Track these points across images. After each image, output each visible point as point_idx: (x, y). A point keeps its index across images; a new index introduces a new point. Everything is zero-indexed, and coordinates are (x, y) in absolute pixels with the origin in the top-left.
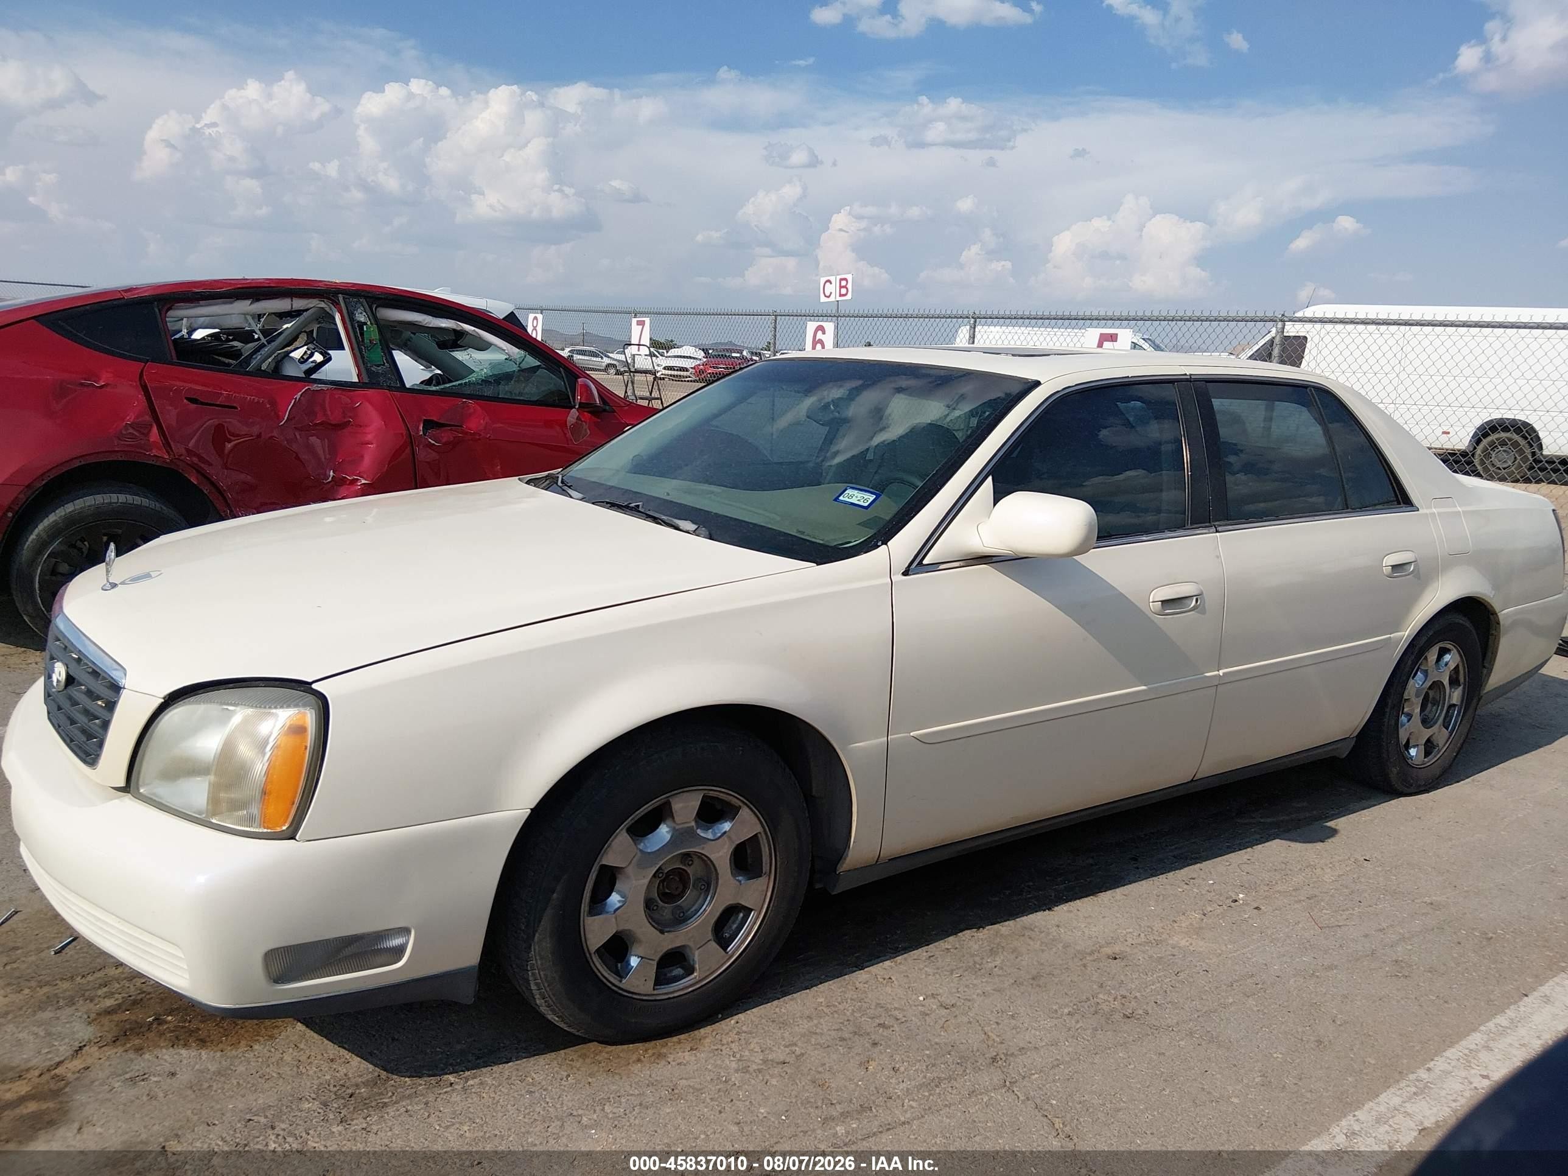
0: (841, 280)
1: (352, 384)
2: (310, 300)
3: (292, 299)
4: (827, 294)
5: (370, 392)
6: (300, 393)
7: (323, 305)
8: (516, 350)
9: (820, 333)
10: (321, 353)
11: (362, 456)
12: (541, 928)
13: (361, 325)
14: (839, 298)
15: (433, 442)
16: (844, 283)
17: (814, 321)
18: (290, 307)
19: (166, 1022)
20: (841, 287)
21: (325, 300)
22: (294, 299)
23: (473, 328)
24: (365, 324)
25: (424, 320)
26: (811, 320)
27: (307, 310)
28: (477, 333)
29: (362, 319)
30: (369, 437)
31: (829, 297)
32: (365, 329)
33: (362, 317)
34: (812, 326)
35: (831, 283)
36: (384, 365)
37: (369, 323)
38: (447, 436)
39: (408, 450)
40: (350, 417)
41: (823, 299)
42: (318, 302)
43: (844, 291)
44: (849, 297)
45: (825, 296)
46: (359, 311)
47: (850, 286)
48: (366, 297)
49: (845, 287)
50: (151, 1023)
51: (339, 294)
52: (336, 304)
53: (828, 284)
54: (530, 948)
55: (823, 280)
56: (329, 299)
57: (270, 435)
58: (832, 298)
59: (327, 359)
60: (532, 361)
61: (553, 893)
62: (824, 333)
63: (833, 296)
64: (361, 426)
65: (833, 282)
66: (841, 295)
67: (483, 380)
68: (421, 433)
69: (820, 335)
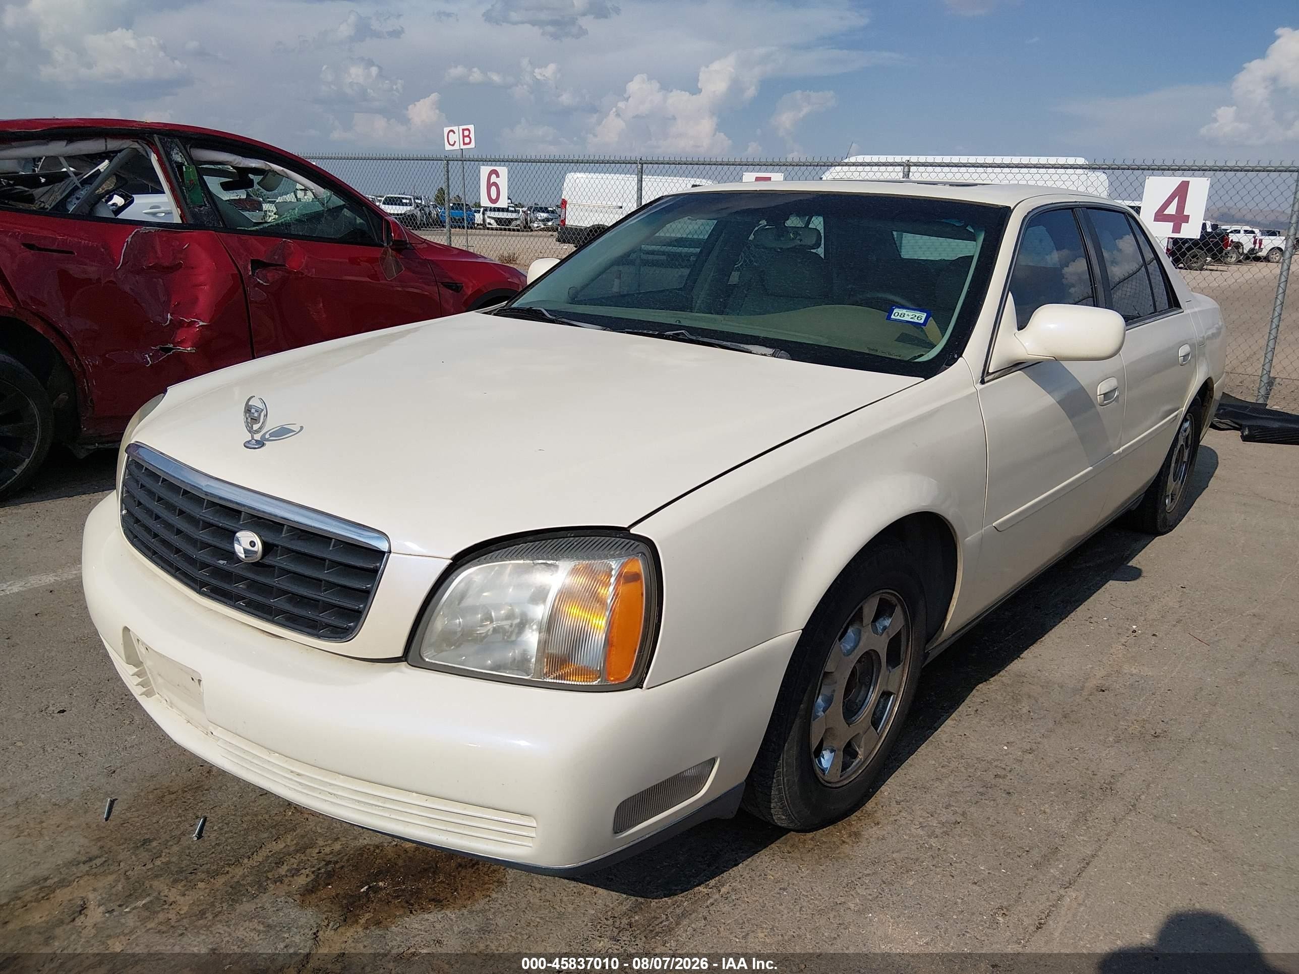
0: (463, 130)
1: (177, 225)
2: (124, 141)
3: (106, 139)
4: (452, 143)
5: (196, 233)
6: (131, 236)
7: (136, 146)
8: (322, 190)
9: (494, 176)
10: (121, 196)
11: (197, 298)
12: (790, 738)
13: (180, 166)
14: (463, 147)
15: (261, 282)
16: (466, 133)
17: (487, 165)
18: (104, 148)
19: (381, 889)
20: (464, 137)
21: (139, 141)
22: (108, 140)
23: (282, 168)
24: (182, 164)
25: (235, 160)
26: (484, 165)
27: (120, 151)
28: (285, 173)
29: (179, 160)
30: (202, 278)
31: (453, 145)
32: (184, 170)
33: (178, 157)
34: (485, 170)
35: (454, 133)
36: (205, 205)
37: (186, 163)
38: (273, 275)
39: (241, 290)
40: (181, 259)
41: (448, 147)
42: (132, 143)
43: (467, 140)
44: (472, 145)
45: (450, 144)
46: (175, 151)
47: (472, 136)
48: (179, 137)
49: (468, 136)
50: (367, 892)
51: (153, 134)
52: (151, 144)
53: (451, 133)
54: (779, 757)
55: (446, 130)
56: (144, 139)
57: (107, 279)
58: (456, 147)
59: (129, 202)
60: (338, 201)
61: (801, 704)
62: (498, 176)
63: (457, 143)
64: (192, 268)
65: (456, 132)
66: (464, 144)
67: (296, 220)
68: (250, 273)
69: (494, 178)
